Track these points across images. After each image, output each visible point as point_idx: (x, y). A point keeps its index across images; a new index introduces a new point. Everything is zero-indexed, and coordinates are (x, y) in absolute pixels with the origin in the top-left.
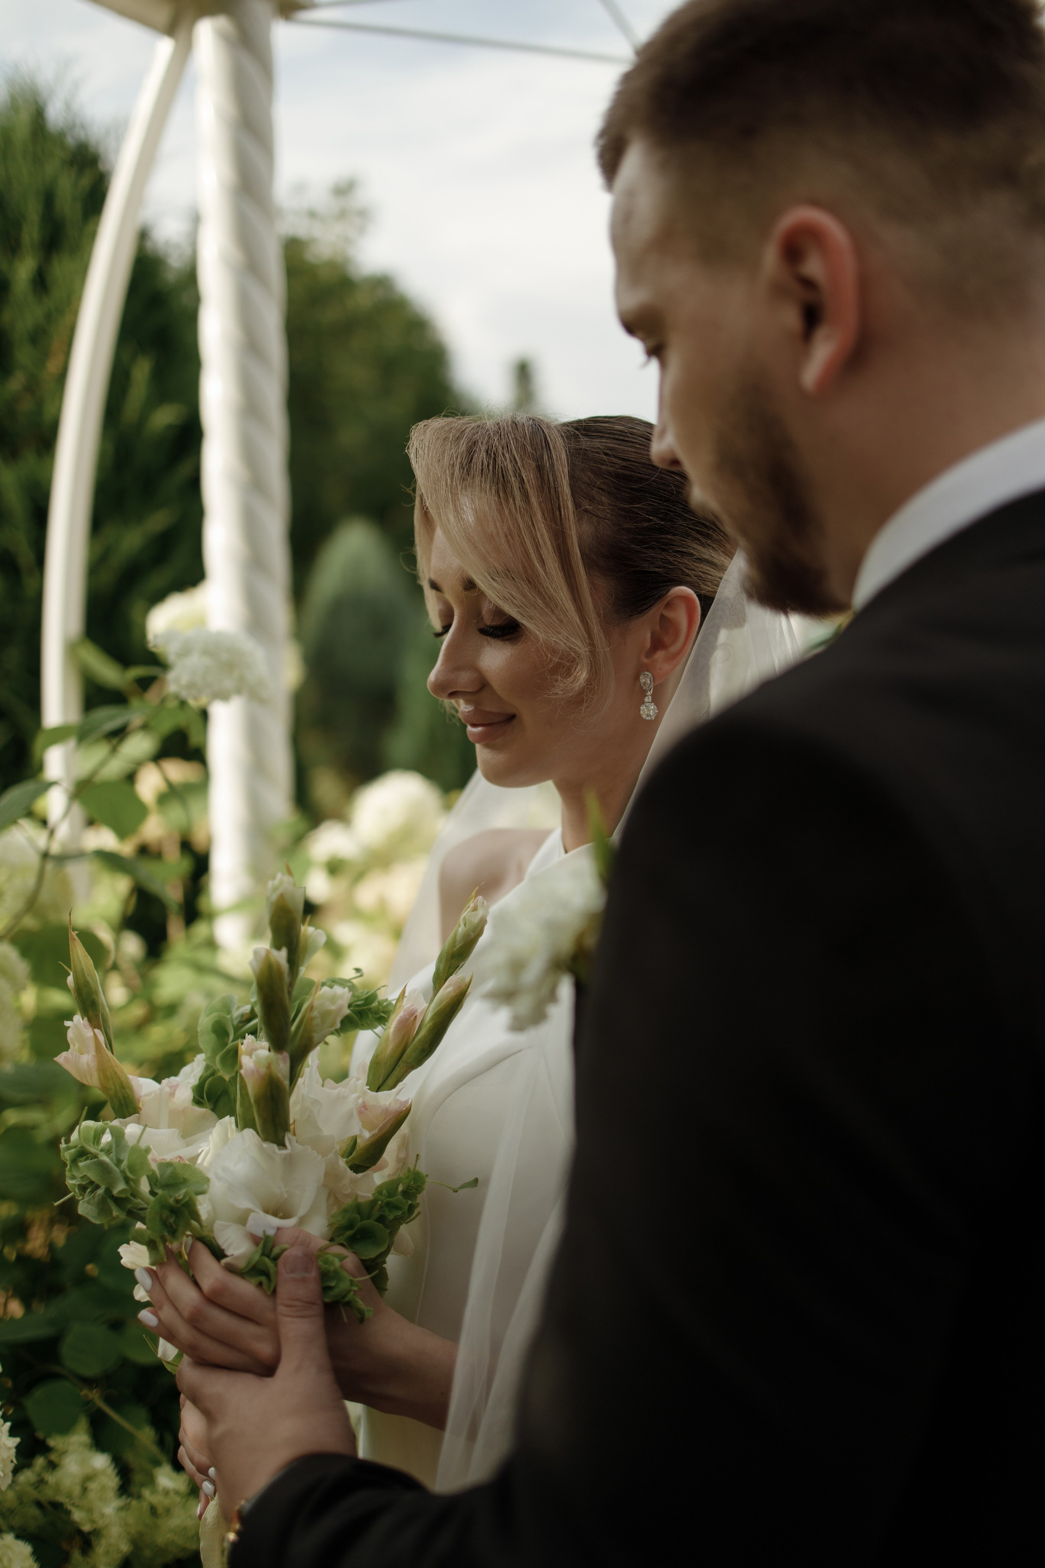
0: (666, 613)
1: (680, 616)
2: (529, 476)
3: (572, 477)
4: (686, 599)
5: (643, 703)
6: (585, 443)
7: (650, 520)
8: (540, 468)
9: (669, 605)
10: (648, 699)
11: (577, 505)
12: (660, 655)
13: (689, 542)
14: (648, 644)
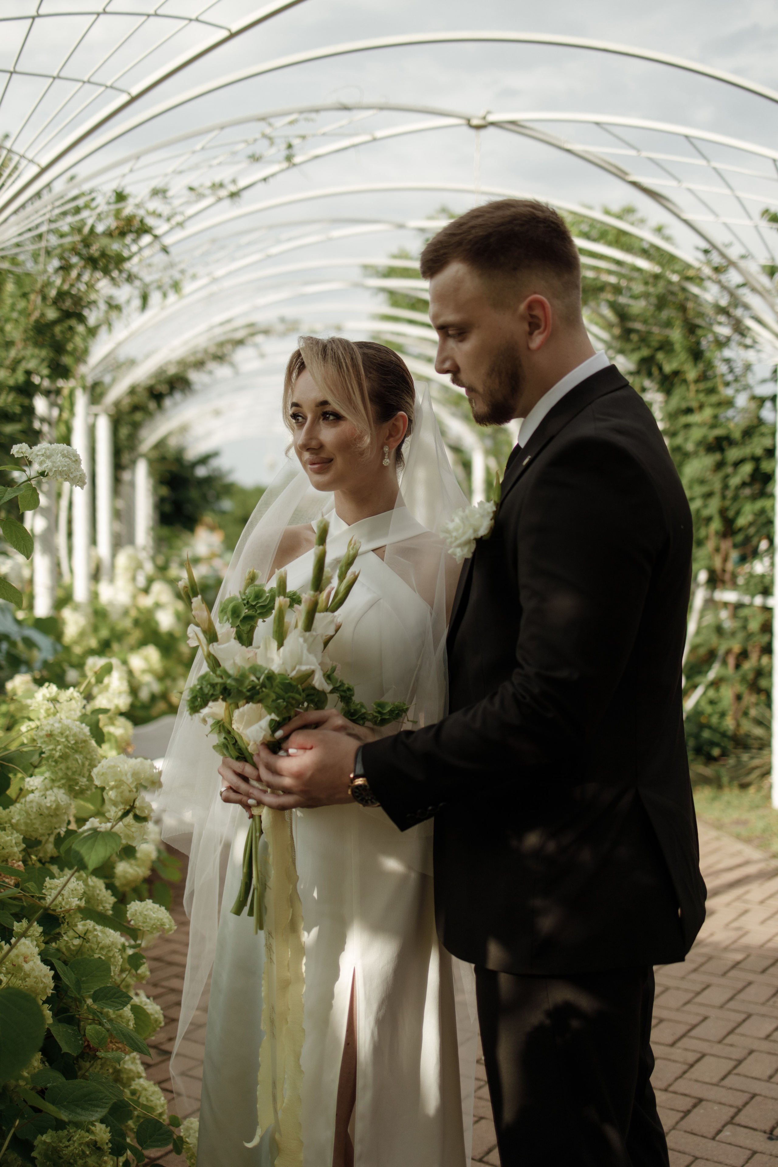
0: (395, 423)
1: (400, 424)
2: (348, 361)
3: (363, 363)
4: (402, 416)
5: (384, 459)
6: (366, 351)
7: (392, 384)
8: (352, 359)
9: (396, 420)
10: (386, 457)
11: (366, 376)
12: (391, 439)
13: (403, 394)
14: (388, 434)
